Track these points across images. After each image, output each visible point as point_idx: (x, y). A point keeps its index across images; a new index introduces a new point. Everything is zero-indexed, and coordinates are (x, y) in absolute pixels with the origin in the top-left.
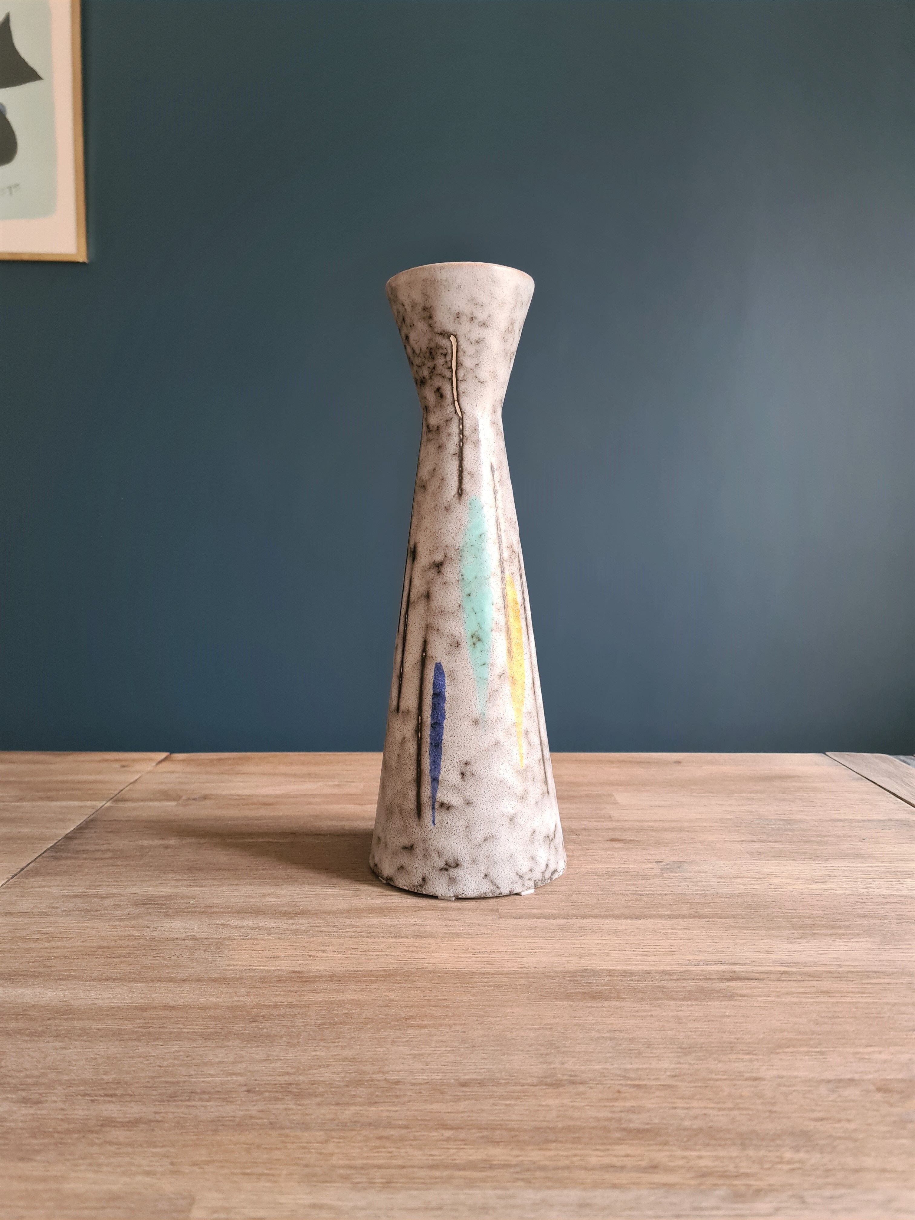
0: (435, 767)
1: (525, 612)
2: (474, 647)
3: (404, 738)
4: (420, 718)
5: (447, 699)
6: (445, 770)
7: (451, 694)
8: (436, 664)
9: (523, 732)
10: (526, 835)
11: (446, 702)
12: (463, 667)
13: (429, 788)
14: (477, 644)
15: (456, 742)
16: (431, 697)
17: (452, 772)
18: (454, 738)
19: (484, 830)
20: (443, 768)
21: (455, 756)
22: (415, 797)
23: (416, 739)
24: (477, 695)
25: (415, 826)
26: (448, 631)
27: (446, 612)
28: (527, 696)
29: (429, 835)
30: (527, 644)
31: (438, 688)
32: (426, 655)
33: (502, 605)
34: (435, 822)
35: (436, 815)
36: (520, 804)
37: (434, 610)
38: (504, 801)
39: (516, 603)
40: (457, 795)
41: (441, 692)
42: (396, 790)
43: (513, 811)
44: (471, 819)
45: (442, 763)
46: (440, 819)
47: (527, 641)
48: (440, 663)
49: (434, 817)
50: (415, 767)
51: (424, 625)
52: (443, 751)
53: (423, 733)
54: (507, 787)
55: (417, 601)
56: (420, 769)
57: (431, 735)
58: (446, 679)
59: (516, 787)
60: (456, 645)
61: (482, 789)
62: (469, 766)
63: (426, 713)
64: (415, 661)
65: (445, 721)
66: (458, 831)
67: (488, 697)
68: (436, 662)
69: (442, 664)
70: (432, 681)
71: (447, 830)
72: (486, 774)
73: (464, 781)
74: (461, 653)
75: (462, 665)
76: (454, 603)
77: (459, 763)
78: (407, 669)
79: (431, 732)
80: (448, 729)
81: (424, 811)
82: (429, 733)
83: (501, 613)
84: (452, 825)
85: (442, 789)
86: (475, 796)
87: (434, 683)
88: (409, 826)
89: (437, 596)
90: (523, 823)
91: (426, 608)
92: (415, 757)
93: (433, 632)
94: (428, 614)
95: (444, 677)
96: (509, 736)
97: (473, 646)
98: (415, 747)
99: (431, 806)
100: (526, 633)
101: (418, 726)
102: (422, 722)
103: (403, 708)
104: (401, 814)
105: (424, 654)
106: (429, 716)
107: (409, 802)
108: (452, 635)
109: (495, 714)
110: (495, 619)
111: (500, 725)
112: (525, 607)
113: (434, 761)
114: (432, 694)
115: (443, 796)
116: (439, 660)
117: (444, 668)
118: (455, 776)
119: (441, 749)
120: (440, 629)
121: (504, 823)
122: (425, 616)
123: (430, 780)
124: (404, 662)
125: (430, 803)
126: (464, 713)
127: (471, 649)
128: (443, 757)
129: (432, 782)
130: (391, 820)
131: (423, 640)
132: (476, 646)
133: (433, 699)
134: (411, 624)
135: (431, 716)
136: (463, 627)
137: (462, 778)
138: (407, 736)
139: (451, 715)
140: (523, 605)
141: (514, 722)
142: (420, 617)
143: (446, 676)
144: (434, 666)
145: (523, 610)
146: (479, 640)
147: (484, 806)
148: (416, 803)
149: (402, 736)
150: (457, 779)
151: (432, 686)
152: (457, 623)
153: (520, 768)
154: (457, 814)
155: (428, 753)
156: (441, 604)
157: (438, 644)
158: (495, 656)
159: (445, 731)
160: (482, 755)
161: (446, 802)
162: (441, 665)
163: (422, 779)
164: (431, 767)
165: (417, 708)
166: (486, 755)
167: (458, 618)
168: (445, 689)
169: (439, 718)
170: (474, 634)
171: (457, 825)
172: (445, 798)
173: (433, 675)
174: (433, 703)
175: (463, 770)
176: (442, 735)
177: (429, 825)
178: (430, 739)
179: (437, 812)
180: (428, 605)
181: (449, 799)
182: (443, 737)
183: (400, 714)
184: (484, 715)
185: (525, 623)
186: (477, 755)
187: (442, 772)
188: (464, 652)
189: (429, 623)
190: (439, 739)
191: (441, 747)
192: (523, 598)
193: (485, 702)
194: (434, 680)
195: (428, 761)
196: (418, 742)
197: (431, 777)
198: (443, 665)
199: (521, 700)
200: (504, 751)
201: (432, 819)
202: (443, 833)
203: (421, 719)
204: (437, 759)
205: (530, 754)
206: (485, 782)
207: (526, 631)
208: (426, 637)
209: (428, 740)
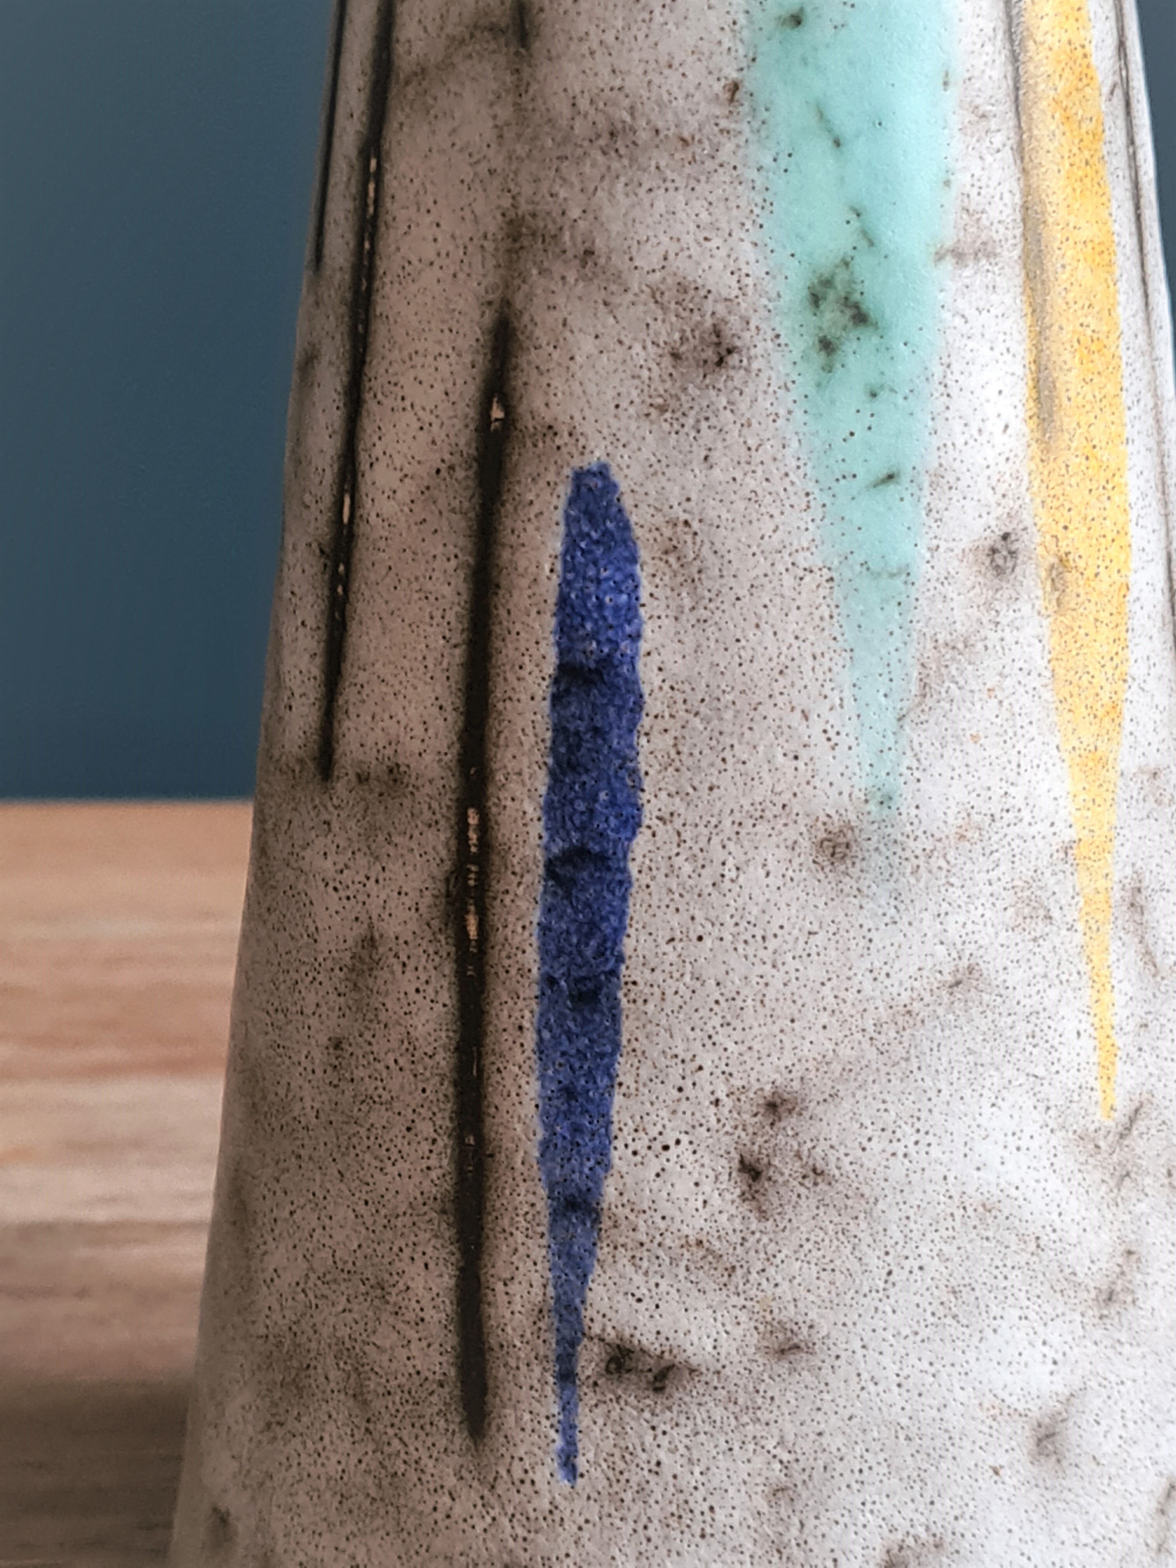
0: (577, 1129)
1: (1131, 141)
2: (828, 368)
3: (370, 942)
4: (473, 819)
5: (653, 705)
6: (641, 1145)
7: (678, 668)
8: (579, 476)
9: (1117, 894)
10: (1129, 1513)
11: (646, 722)
12: (753, 498)
13: (538, 1253)
14: (849, 347)
15: (711, 973)
16: (543, 689)
17: (688, 1158)
18: (694, 950)
19: (886, 1508)
20: (626, 1136)
21: (707, 1059)
22: (448, 1305)
23: (446, 947)
24: (845, 677)
25: (451, 1481)
26: (656, 261)
27: (644, 136)
28: (1139, 670)
29: (541, 1538)
30: (1142, 339)
31: (593, 636)
32: (510, 421)
33: (1003, 91)
34: (581, 1463)
35: (584, 1419)
36: (1098, 1334)
37: (564, 123)
38: (1004, 1325)
39: (1085, 77)
40: (716, 1298)
41: (607, 661)
42: (326, 1253)
43: (1060, 1385)
44: (806, 1445)
45: (618, 1100)
46: (607, 1446)
47: (1139, 322)
48: (602, 472)
49: (568, 1430)
50: (444, 1121)
51: (493, 225)
52: (628, 1027)
53: (497, 915)
54: (1022, 1238)
55: (446, 65)
56: (481, 1139)
57: (545, 929)
58: (643, 575)
59: (1074, 1233)
60: (710, 354)
61: (873, 1260)
62: (790, 1122)
63: (514, 787)
64: (434, 459)
65: (641, 844)
66: (720, 1515)
67: (915, 689)
68: (577, 462)
69: (616, 476)
70: (550, 589)
71: (655, 1511)
72: (898, 1168)
73: (763, 1215)
74: (743, 405)
75: (751, 483)
76: (695, 72)
77: (727, 1103)
78: (388, 507)
79: (549, 910)
80: (658, 895)
81: (508, 1391)
82: (536, 916)
83: (998, 139)
84: (687, 1480)
85: (623, 1260)
86: (832, 1306)
87: (563, 601)
88: (413, 1476)
89: (582, 25)
90: (1109, 1446)
91: (505, 112)
92: (444, 1061)
93: (558, 268)
94: (521, 150)
95: (633, 559)
96: (1041, 928)
97: (819, 358)
98: (445, 997)
99: (553, 1367)
100: (1136, 272)
101: (458, 872)
102: (485, 843)
103: (359, 755)
104: (359, 1397)
105: (497, 413)
106: (532, 809)
107: (412, 1334)
108: (682, 288)
109: (958, 792)
110: (962, 180)
111: (984, 863)
112: (1128, 104)
113: (569, 1092)
114: (549, 668)
115: (624, 1305)
116: (596, 455)
117: (627, 502)
118: (707, 1187)
119: (615, 1019)
120: (600, 244)
121: (1002, 1460)
122: (498, 162)
123: (543, 1206)
124: (364, 459)
125: (549, 1347)
126: (760, 793)
127: (805, 382)
128: (624, 1068)
129: (555, 1215)
130: (291, 1424)
131: (489, 319)
132: (838, 357)
133: (557, 699)
134: (402, 215)
135: (549, 808)
136: (755, 234)
137: (750, 1196)
138: (391, 928)
139: (678, 804)
140: (1119, 92)
141: (1068, 835)
142: (467, 173)
143: (644, 554)
144: (565, 490)
145: (1121, 122)
146: (860, 318)
147: (886, 1360)
148: (452, 1341)
149: (360, 930)
150: (716, 1201)
151: (552, 623)
152: (719, 209)
153: (1100, 1117)
154: (718, 1413)
155: (530, 1039)
156: (605, 78)
157: (588, 345)
158: (957, 426)
159: (636, 909)
160: (871, 1054)
161: (646, 1338)
162: (610, 487)
163: (496, 1201)
164: (549, 1127)
165: (451, 757)
166: (899, 1052)
167: (723, 176)
168: (636, 637)
169: (599, 823)
170: (828, 283)
171: (718, 1477)
172: (642, 1318)
173: (557, 545)
174: (559, 729)
175: (757, 1148)
176: (619, 931)
177: (541, 1475)
178: (544, 951)
179: (591, 1399)
180: (520, 88)
181: (665, 1324)
182: (628, 945)
183: (341, 787)
184: (886, 801)
185: (1129, 206)
186: (845, 1051)
187: (619, 1156)
188: (764, 403)
189: (524, 207)
190: (600, 953)
191: (615, 1004)
192: (1121, 46)
193: (891, 716)
194: (566, 583)
195: (532, 1088)
196: (460, 973)
197: (551, 1187)
198: (624, 486)
199: (1105, 696)
200: (1004, 1022)
201: (559, 1443)
202: (627, 1528)
203: (484, 827)
204: (590, 1076)
205: (1154, 1027)
206: (894, 1215)
207: (1135, 258)
208: (507, 303)
209: (532, 959)
